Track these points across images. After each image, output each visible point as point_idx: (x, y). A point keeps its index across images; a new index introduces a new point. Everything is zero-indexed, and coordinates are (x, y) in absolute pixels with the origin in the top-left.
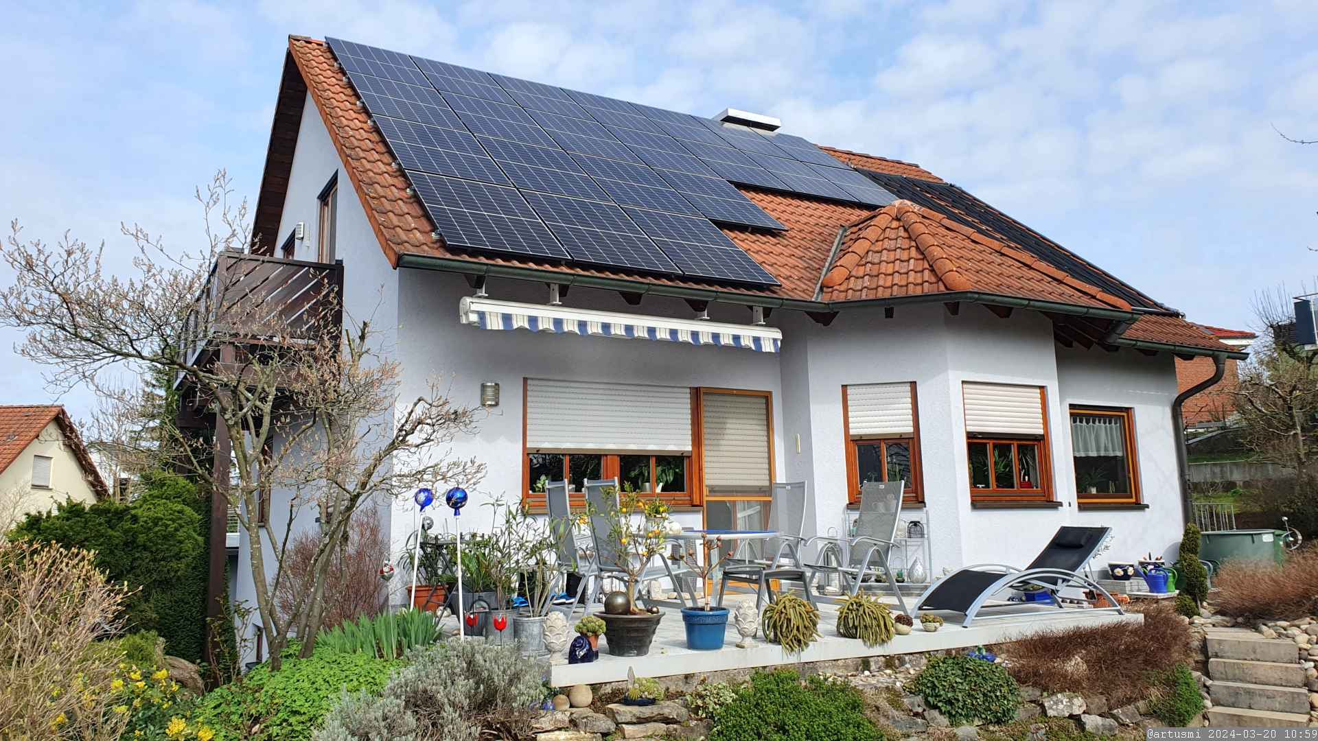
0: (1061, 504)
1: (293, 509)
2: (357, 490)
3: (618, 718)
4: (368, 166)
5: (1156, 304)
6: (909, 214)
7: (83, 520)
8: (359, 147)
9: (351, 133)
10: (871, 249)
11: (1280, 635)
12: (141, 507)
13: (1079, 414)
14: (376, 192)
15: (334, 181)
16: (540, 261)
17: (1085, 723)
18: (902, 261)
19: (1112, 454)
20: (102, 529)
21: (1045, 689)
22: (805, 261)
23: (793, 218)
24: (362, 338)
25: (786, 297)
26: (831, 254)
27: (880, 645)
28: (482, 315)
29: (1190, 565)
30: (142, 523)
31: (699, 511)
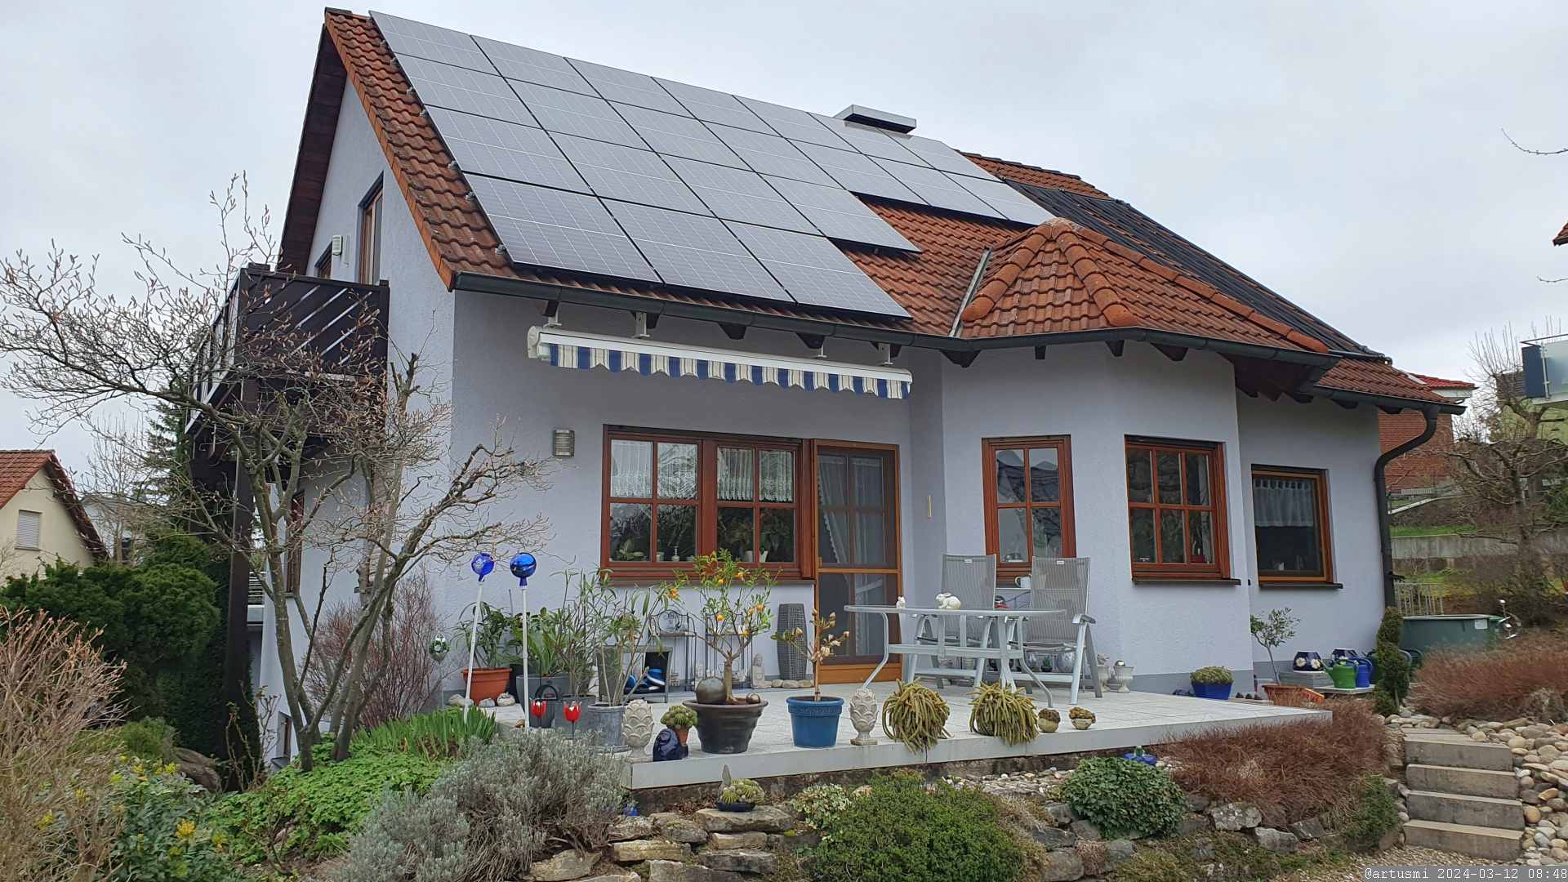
0: (1238, 582)
1: (327, 575)
2: (404, 554)
3: (710, 825)
4: (419, 167)
5: (1357, 347)
6: (1066, 235)
7: (76, 585)
8: (409, 145)
9: (399, 127)
10: (1021, 275)
11: (1491, 739)
12: (146, 571)
13: (1263, 477)
14: (429, 199)
15: (378, 186)
16: (624, 283)
17: (1258, 837)
18: (1057, 291)
19: (1300, 524)
20: (100, 596)
21: (1215, 798)
22: (943, 291)
23: (929, 238)
24: (410, 373)
25: (918, 332)
26: (974, 282)
27: (1022, 742)
28: (554, 348)
29: (1388, 655)
30: (146, 591)
31: (809, 585)
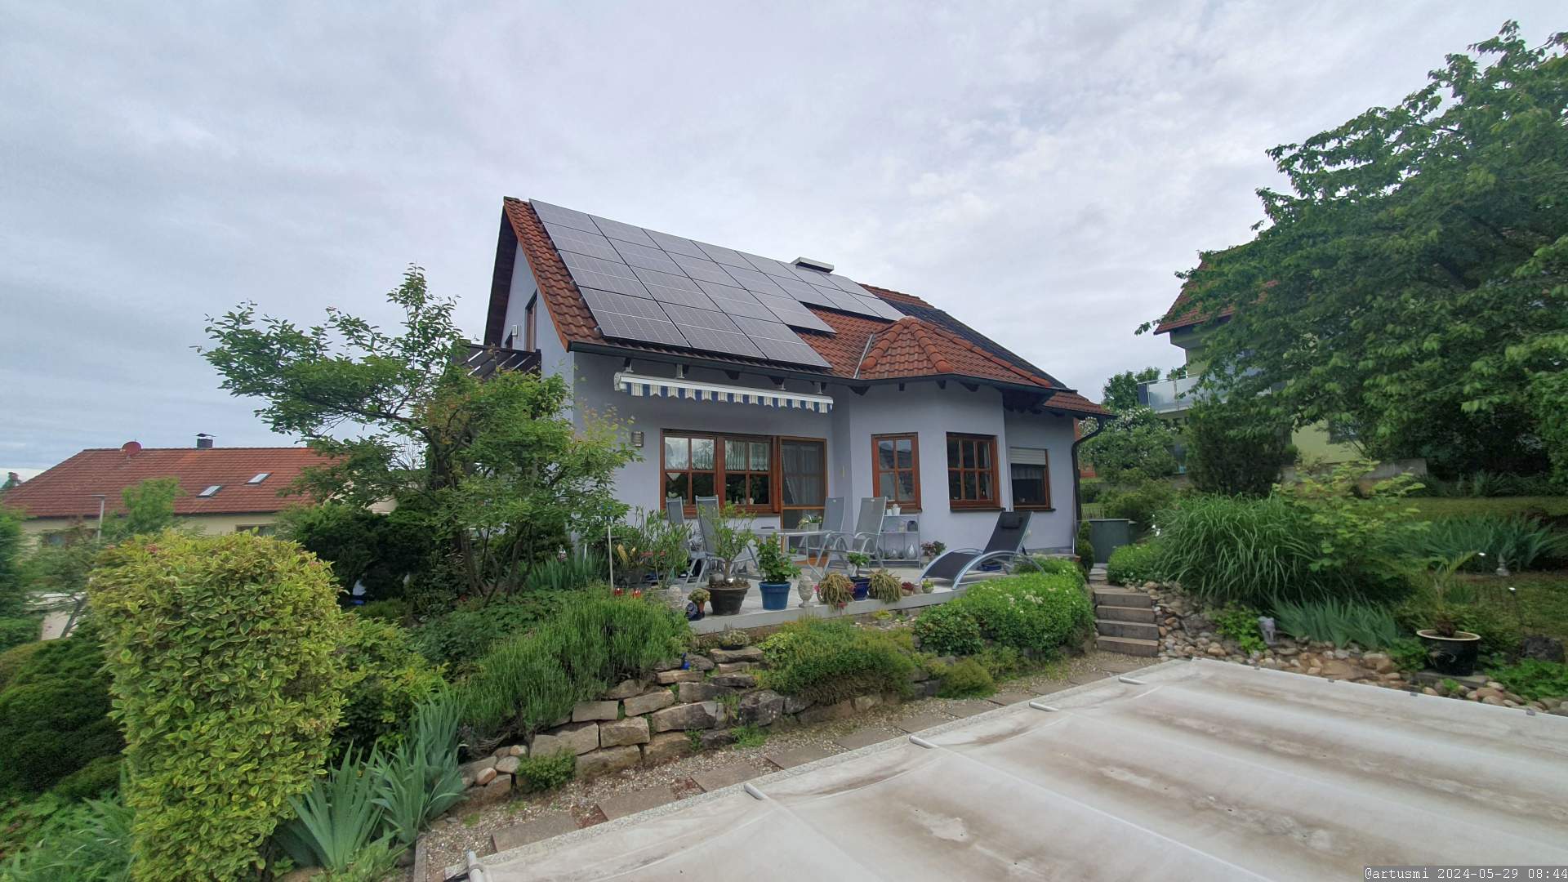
4: (553, 283)
6: (913, 325)
8: (549, 271)
9: (544, 262)
10: (891, 346)
14: (557, 300)
15: (534, 298)
16: (669, 348)
18: (910, 354)
19: (1034, 477)
22: (849, 354)
23: (842, 326)
25: (835, 376)
26: (866, 349)
28: (629, 385)
31: (778, 516)
